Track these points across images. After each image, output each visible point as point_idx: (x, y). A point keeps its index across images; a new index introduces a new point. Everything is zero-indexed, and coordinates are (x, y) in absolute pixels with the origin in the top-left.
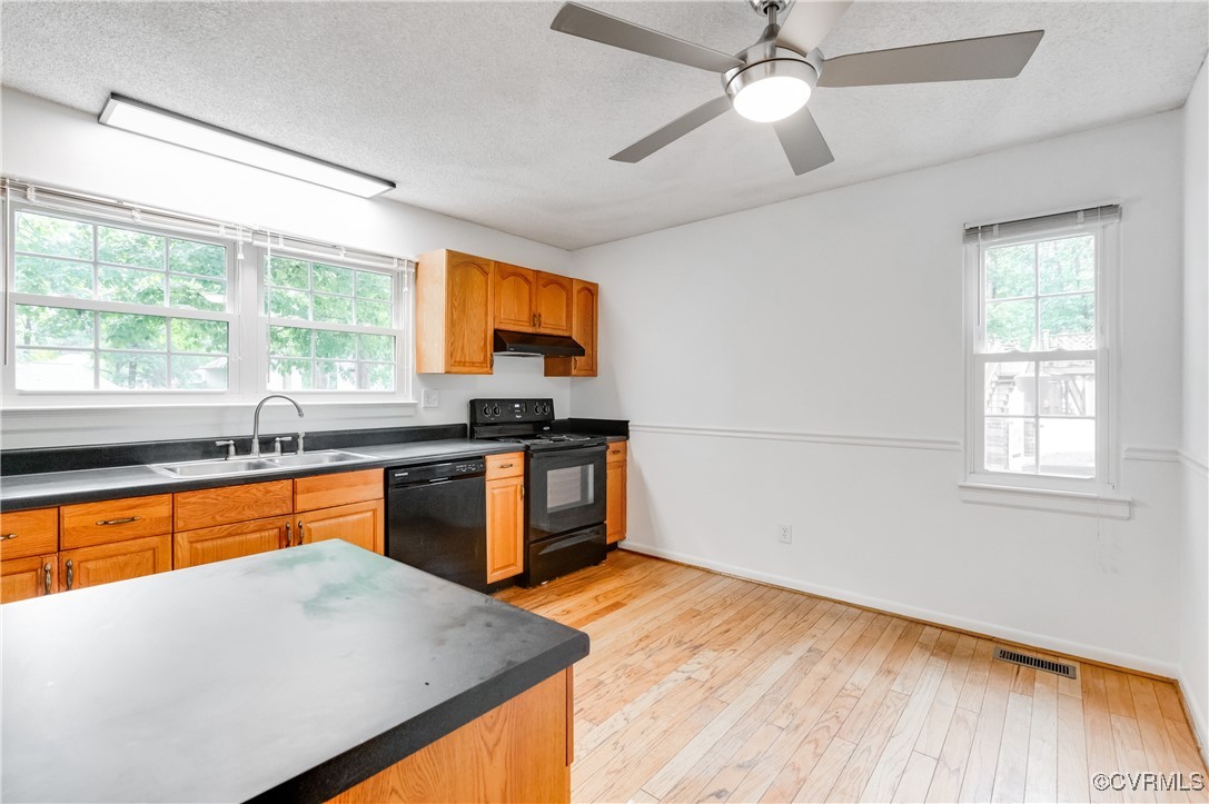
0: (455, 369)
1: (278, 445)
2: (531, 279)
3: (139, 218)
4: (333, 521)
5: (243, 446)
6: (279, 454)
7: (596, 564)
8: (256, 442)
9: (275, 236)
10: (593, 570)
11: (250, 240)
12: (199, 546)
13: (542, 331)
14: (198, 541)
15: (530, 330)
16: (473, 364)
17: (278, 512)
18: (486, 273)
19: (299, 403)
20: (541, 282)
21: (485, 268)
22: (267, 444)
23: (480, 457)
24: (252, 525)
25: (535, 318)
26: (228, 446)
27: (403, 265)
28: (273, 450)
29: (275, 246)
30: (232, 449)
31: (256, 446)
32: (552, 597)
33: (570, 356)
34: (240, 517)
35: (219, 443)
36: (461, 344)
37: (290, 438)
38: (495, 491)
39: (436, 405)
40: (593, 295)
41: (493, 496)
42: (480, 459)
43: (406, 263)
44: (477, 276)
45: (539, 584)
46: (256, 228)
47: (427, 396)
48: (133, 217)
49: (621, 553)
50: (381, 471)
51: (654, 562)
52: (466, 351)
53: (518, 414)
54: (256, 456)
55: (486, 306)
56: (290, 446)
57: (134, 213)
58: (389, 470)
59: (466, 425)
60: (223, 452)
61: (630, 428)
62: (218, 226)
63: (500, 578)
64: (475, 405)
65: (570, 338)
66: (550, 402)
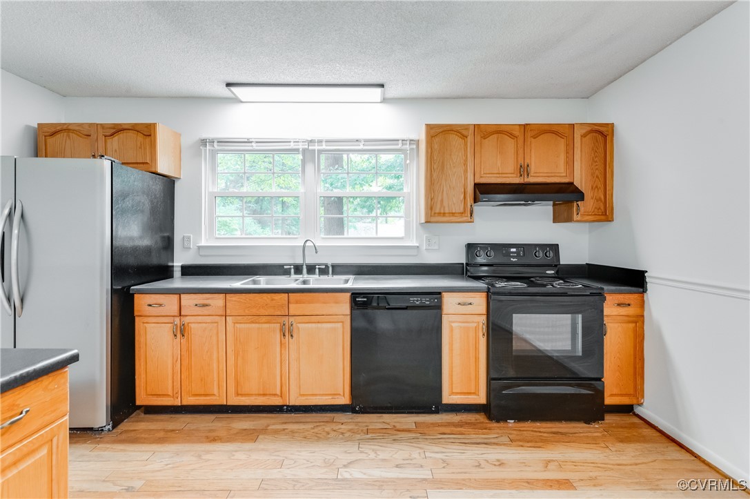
0: (433, 219)
1: (317, 270)
2: (516, 133)
3: (255, 146)
4: (314, 325)
5: (298, 269)
6: (317, 276)
7: (588, 422)
8: (305, 267)
9: (320, 142)
10: (579, 427)
11: (307, 147)
12: (238, 325)
13: (532, 180)
14: (237, 323)
15: (517, 180)
16: (453, 214)
17: (279, 313)
18: (464, 137)
19: (316, 245)
20: (529, 134)
21: (464, 132)
22: (311, 269)
23: (440, 293)
24: (264, 319)
25: (524, 169)
26: (290, 268)
27: (406, 144)
28: (314, 273)
29: (320, 148)
30: (292, 271)
31: (305, 270)
32: (505, 439)
33: (572, 202)
34: (258, 313)
35: (285, 267)
36: (440, 198)
37: (324, 267)
38: (454, 325)
39: (436, 247)
40: (605, 137)
41: (452, 330)
42: (437, 294)
43: (408, 142)
44: (455, 140)
45: (505, 420)
46: (310, 139)
47: (429, 240)
48: (252, 146)
49: (636, 420)
50: (349, 294)
51: (673, 447)
52: (445, 203)
53: (514, 257)
54: (305, 276)
55: (465, 164)
56: (324, 272)
57: (253, 144)
58: (355, 295)
59: (463, 264)
60: (287, 273)
61: (647, 280)
62: (290, 142)
63: (459, 402)
64: (471, 248)
65: (571, 184)
66: (555, 248)
